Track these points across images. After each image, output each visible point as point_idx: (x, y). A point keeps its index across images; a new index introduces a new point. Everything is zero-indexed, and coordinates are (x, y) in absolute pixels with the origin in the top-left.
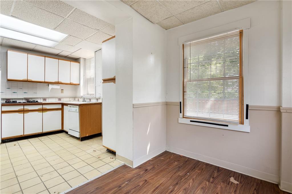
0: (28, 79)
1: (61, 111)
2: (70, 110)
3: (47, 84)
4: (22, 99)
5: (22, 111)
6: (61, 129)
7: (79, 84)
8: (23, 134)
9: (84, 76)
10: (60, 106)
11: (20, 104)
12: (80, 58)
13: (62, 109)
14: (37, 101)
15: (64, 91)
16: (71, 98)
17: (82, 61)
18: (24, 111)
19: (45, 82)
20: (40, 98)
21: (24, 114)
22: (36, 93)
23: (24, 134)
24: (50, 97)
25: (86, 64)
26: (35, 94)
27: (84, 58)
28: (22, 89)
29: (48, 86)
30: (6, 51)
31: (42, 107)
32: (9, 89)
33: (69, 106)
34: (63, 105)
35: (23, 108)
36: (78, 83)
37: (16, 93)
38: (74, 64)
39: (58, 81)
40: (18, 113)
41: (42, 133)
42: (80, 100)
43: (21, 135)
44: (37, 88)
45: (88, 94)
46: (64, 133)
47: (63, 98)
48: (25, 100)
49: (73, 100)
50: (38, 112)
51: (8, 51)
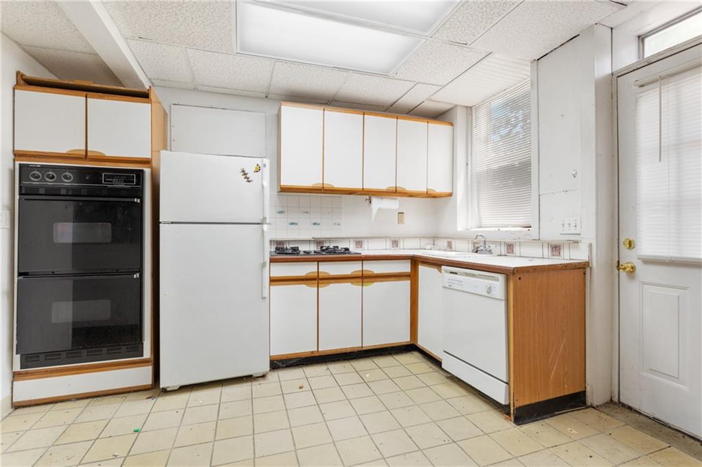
0: (325, 182)
1: (409, 282)
2: (454, 287)
3: (367, 197)
4: (309, 241)
5: (314, 279)
6: (409, 340)
7: (450, 195)
8: (316, 350)
9: (467, 164)
10: (406, 267)
11: (307, 258)
12: (456, 106)
13: (413, 277)
14: (347, 249)
15: (406, 217)
16: (423, 237)
17: (460, 118)
18: (317, 280)
19: (363, 192)
20: (349, 239)
21: (320, 289)
22: (339, 224)
23: (320, 350)
24: (371, 235)
25: (474, 124)
26: (336, 226)
27: (467, 107)
28: (307, 213)
29: (368, 201)
30: (276, 112)
31: (361, 269)
32: (281, 214)
33: (446, 271)
34: (415, 261)
35: (316, 270)
36: (447, 190)
37: (296, 224)
38: (438, 130)
39: (394, 186)
40: (304, 286)
41: (360, 349)
42: (455, 244)
43: (312, 352)
44: (341, 208)
45: (480, 227)
46: (416, 354)
47: (403, 238)
48: (316, 245)
49: (429, 247)
50: (352, 283)
51: (282, 107)
